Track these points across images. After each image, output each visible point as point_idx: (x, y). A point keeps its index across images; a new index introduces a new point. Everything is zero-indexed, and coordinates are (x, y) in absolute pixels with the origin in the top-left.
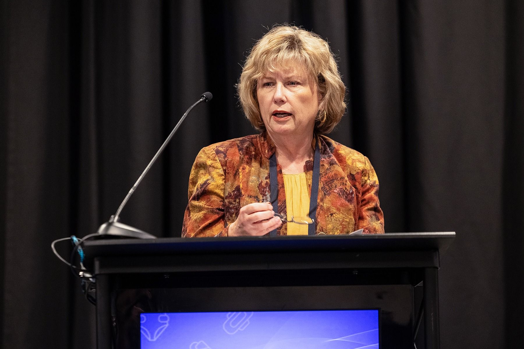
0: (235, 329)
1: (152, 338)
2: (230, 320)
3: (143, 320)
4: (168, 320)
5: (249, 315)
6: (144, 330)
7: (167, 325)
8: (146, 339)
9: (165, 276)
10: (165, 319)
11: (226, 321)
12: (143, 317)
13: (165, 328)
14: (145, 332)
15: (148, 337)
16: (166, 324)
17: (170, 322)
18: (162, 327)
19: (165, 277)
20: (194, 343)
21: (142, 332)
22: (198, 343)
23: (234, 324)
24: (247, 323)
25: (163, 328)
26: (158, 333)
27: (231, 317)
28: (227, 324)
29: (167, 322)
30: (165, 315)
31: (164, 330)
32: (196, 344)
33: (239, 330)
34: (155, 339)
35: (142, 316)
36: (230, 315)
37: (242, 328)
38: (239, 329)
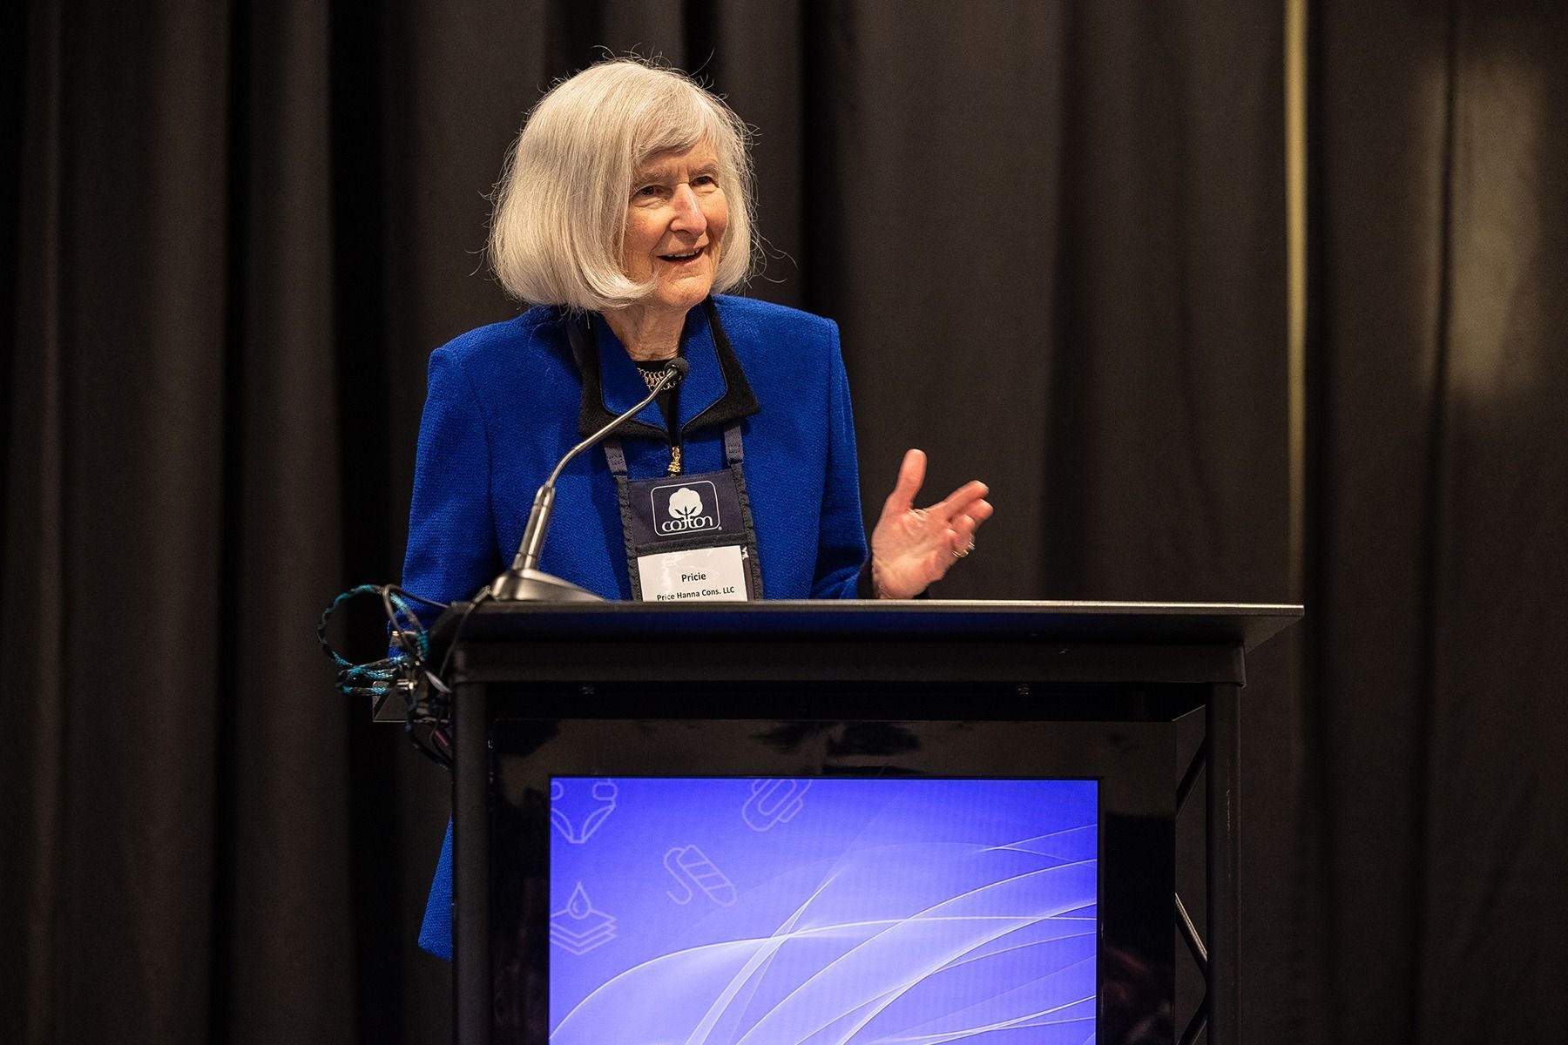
0: (771, 818)
1: (577, 836)
2: (758, 797)
3: (558, 794)
4: (615, 795)
5: (802, 787)
6: (557, 817)
7: (612, 807)
8: (562, 838)
9: (584, 688)
10: (608, 790)
11: (750, 800)
12: (556, 786)
13: (608, 813)
14: (561, 821)
15: (569, 834)
16: (609, 803)
17: (618, 801)
18: (600, 811)
19: (585, 691)
20: (674, 849)
21: (554, 821)
22: (683, 851)
23: (766, 807)
24: (797, 805)
25: (605, 812)
26: (591, 825)
27: (762, 788)
28: (752, 807)
29: (612, 799)
30: (609, 782)
31: (604, 818)
32: (679, 852)
33: (778, 821)
34: (584, 840)
35: (554, 783)
36: (758, 786)
37: (784, 817)
38: (778, 818)
